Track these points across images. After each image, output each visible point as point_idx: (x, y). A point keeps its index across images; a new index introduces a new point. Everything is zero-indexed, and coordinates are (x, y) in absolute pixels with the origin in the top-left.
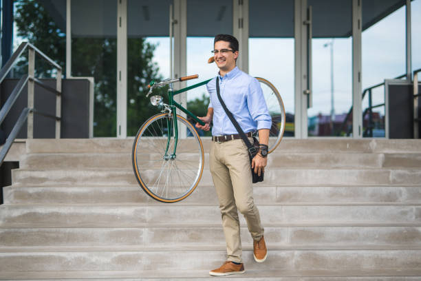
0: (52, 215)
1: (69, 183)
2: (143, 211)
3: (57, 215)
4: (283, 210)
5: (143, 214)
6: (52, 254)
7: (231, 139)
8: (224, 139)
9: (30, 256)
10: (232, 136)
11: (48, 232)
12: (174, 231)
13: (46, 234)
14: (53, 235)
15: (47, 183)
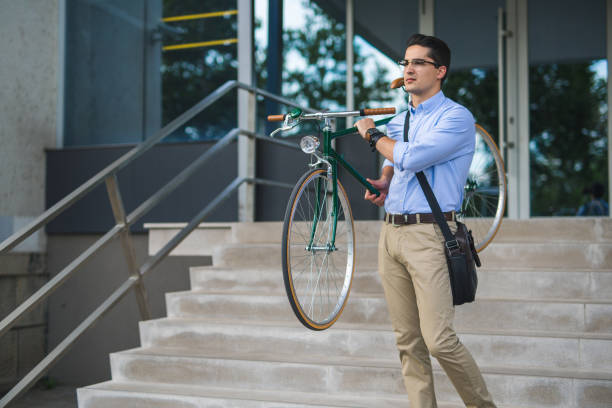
0: (214, 337)
1: (266, 289)
2: (344, 337)
3: (221, 338)
4: (582, 346)
5: (343, 342)
6: (176, 398)
7: (415, 222)
8: (404, 220)
9: (149, 399)
10: (418, 216)
11: (191, 364)
12: (375, 374)
13: (189, 367)
14: (198, 368)
15: (236, 288)
